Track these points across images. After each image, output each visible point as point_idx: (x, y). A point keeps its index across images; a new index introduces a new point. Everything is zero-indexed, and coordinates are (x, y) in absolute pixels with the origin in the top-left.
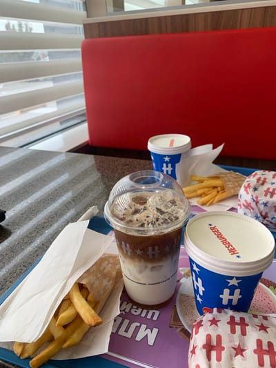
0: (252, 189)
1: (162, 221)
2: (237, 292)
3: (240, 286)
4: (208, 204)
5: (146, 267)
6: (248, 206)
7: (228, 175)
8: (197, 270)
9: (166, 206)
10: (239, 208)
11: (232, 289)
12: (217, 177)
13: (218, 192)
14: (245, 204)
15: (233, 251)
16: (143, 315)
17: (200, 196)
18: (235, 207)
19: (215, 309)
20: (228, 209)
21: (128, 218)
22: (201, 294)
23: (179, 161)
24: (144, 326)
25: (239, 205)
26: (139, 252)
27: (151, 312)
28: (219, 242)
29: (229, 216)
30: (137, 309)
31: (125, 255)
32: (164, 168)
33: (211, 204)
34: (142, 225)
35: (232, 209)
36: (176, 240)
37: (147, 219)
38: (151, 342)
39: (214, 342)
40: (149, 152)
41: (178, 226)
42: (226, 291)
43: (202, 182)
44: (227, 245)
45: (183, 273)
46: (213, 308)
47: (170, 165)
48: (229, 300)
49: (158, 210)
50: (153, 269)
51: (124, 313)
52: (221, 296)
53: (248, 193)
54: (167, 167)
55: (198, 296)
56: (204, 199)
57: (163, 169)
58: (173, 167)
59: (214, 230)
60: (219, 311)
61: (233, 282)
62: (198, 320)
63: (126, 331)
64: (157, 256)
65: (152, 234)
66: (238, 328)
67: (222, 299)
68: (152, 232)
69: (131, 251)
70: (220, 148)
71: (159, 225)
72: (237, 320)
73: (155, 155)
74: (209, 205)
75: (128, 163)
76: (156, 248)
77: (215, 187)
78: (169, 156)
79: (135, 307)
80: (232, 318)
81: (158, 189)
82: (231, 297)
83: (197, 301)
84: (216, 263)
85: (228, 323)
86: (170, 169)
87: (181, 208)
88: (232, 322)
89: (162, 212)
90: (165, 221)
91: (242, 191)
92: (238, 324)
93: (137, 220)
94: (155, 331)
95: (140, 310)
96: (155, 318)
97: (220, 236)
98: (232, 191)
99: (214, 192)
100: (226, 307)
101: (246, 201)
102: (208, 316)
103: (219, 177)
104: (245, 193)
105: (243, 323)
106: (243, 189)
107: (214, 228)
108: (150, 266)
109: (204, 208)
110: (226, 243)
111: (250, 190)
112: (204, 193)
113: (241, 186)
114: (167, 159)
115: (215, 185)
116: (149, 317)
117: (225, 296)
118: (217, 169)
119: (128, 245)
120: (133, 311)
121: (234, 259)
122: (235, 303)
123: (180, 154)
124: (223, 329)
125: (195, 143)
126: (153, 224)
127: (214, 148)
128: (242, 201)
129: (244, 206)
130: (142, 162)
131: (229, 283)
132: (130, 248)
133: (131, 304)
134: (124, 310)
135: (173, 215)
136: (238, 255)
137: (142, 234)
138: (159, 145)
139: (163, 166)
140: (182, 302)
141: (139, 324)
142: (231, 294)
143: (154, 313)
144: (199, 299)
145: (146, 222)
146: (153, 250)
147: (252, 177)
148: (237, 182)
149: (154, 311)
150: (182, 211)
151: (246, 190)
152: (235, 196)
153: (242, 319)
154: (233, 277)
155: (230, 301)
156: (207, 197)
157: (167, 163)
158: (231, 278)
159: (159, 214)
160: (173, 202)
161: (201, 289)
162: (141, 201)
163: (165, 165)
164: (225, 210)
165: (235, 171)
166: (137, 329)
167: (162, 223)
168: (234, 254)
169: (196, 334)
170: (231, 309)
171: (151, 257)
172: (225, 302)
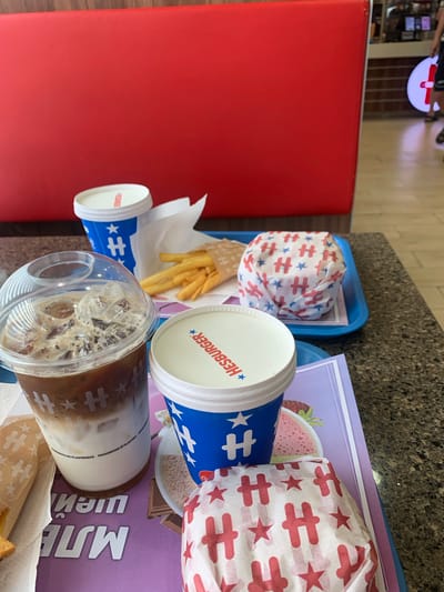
0: (255, 263)
1: (105, 341)
2: (248, 434)
3: (251, 424)
4: (194, 296)
5: (88, 428)
6: (253, 291)
7: (219, 246)
8: (178, 413)
9: (112, 313)
10: (240, 295)
11: (240, 432)
12: (202, 252)
13: (207, 275)
14: (249, 288)
15: (233, 369)
16: (99, 510)
17: (180, 285)
18: (236, 295)
19: (217, 472)
20: (225, 299)
21: (38, 347)
22: (193, 451)
23: (134, 231)
24: (102, 530)
25: (241, 291)
26: (68, 405)
27: (112, 501)
28: (209, 358)
29: (226, 311)
30: (87, 501)
31: (45, 414)
32: (111, 246)
33: (199, 296)
34: (68, 355)
35: (232, 300)
36: (135, 370)
37: (77, 343)
38: (117, 554)
39: (220, 528)
40: (79, 220)
41: (136, 344)
42: (231, 438)
43: (180, 262)
44: (222, 361)
45: (161, 420)
46: (214, 470)
47: (119, 239)
48: (237, 450)
49: (96, 322)
50: (100, 428)
51: (63, 516)
52: (224, 448)
53: (251, 271)
54: (116, 243)
55: (188, 456)
56: (186, 289)
57: (109, 247)
58: (127, 241)
59: (201, 340)
60: (224, 474)
61: (240, 421)
62: (192, 497)
63: (70, 547)
64: (104, 405)
65: (89, 367)
66: (255, 494)
67: (226, 451)
68: (86, 364)
69: (53, 405)
70: (202, 203)
71: (100, 348)
72: (253, 480)
73: (90, 224)
74: (196, 299)
75: (46, 244)
76: (100, 391)
77: (200, 269)
78: (115, 224)
79: (82, 499)
80: (245, 479)
81: (90, 284)
82: (239, 446)
83: (189, 463)
84: (208, 396)
85: (239, 490)
86: (121, 246)
87: (139, 312)
88: (246, 486)
89: (103, 325)
90: (111, 340)
91: (242, 269)
92: (254, 487)
93: (57, 347)
94: (124, 531)
95: (92, 502)
96: (121, 510)
97: (210, 348)
98: (228, 270)
99: (201, 277)
100: (234, 463)
101: (249, 283)
102: (208, 486)
103: (205, 252)
104: (247, 271)
105: (263, 483)
106: (242, 264)
107: (199, 336)
108: (94, 424)
109: (187, 304)
110: (220, 358)
111: (254, 266)
112: (185, 280)
113: (239, 262)
114: (113, 229)
115: (200, 265)
116: (110, 510)
117: (231, 446)
118: (202, 239)
119: (44, 396)
120: (79, 509)
121: (235, 382)
122: (246, 453)
123: (136, 218)
124: (233, 501)
125: (159, 198)
126: (88, 349)
127: (192, 203)
128: (245, 285)
129: (248, 291)
130: (73, 239)
131: (233, 423)
132: (51, 401)
133: (75, 496)
134: (62, 511)
135: (123, 326)
136: (240, 374)
137: (66, 371)
138: (95, 205)
139: (108, 243)
140: (164, 469)
141: (92, 529)
142: (240, 440)
143: (118, 501)
144: (190, 459)
145: (74, 348)
146: (95, 395)
147: (254, 244)
148: (235, 254)
149: (119, 497)
150: (139, 317)
151: (247, 266)
152: (233, 278)
153: (261, 477)
154: (238, 413)
155: (240, 452)
156: (191, 286)
157: (114, 236)
158: (234, 415)
159: (98, 329)
160: (124, 304)
161: (191, 444)
162: (64, 310)
163: (110, 240)
164: (220, 303)
165: (230, 238)
166: (91, 537)
167: (105, 345)
168: (235, 373)
169: (189, 522)
170: (243, 464)
171: (92, 408)
172: (232, 456)
